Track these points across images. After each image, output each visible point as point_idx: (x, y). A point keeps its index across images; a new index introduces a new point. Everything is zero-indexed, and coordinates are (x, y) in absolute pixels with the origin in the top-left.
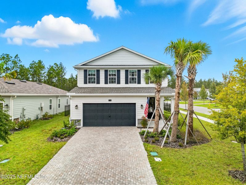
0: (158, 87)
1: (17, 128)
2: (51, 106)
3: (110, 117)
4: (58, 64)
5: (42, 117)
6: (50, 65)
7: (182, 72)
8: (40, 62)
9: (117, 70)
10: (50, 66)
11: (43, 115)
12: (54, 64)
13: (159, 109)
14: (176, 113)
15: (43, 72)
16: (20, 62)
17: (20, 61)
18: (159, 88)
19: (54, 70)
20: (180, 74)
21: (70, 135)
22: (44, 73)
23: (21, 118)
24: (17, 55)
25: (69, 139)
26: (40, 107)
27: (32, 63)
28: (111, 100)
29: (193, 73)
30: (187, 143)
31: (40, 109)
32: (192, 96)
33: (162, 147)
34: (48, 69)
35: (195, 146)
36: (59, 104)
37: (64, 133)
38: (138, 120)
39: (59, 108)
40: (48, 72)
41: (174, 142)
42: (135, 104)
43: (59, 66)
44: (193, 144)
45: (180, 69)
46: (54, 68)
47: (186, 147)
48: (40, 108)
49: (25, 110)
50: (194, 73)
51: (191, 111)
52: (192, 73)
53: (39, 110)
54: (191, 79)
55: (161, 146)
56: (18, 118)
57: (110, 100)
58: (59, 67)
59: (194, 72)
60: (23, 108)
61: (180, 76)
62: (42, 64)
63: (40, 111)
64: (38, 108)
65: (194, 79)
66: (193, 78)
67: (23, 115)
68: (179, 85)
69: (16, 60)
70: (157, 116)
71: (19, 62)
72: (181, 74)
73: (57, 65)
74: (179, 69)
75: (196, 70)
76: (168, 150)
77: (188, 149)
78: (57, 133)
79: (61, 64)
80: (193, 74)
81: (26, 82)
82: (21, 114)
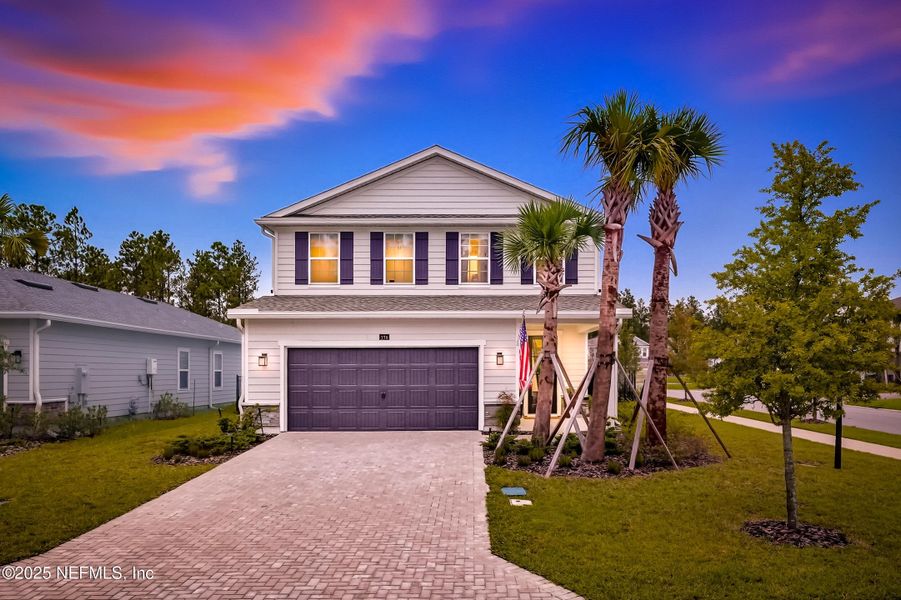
0: (549, 277)
1: (55, 435)
2: (184, 376)
3: (384, 396)
4: (229, 245)
5: (150, 410)
6: (198, 252)
7: (623, 213)
8: (161, 239)
9: (417, 233)
10: (198, 256)
11: (156, 405)
12: (213, 247)
13: (553, 357)
14: (602, 363)
15: (173, 276)
16: (88, 235)
17: (84, 231)
18: (552, 283)
19: (211, 269)
20: (615, 222)
21: (234, 449)
22: (175, 282)
23: (69, 402)
24: (75, 211)
25: (227, 459)
26: (142, 373)
27: (130, 239)
28: (388, 335)
29: (667, 225)
30: (638, 465)
31: (144, 382)
32: (663, 307)
33: (548, 474)
34: (191, 264)
35: (665, 472)
36: (218, 375)
37: (212, 442)
38: (486, 406)
39: (219, 388)
40: (194, 276)
41: (594, 463)
42: (476, 349)
43: (231, 252)
44: (658, 469)
45: (615, 204)
46: (212, 260)
47: (632, 473)
48: (144, 378)
49: (84, 375)
50: (670, 225)
51: (659, 359)
52: (665, 223)
53: (136, 383)
54: (660, 244)
55: (545, 474)
56: (57, 402)
57: (384, 337)
58: (233, 255)
59: (672, 221)
60: (79, 370)
61: (618, 230)
62: (168, 244)
63: (144, 388)
64: (136, 378)
65: (672, 245)
66: (668, 241)
67: (79, 395)
68: (613, 260)
69: (72, 227)
70: (544, 381)
71: (83, 237)
72: (619, 222)
73: (223, 250)
74: (611, 202)
75: (678, 214)
76: (568, 482)
77: (637, 479)
78: (187, 442)
79: (238, 249)
80: (668, 228)
81: (96, 290)
82: (72, 388)
